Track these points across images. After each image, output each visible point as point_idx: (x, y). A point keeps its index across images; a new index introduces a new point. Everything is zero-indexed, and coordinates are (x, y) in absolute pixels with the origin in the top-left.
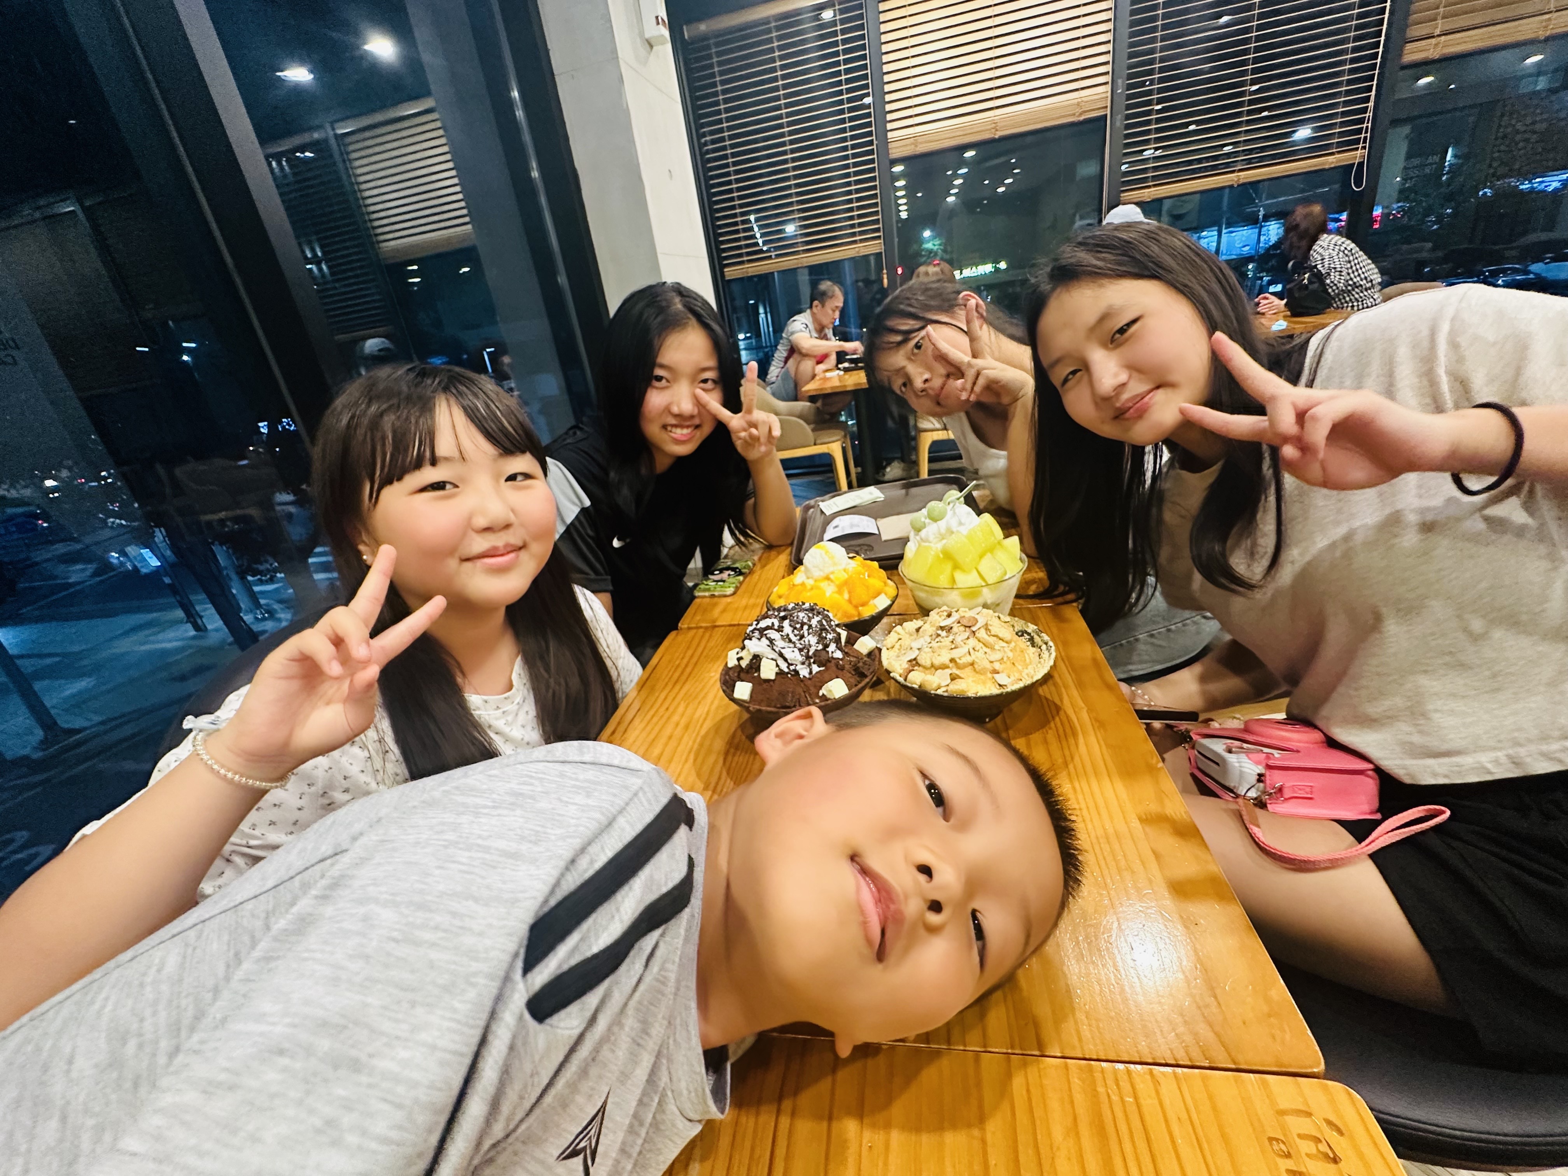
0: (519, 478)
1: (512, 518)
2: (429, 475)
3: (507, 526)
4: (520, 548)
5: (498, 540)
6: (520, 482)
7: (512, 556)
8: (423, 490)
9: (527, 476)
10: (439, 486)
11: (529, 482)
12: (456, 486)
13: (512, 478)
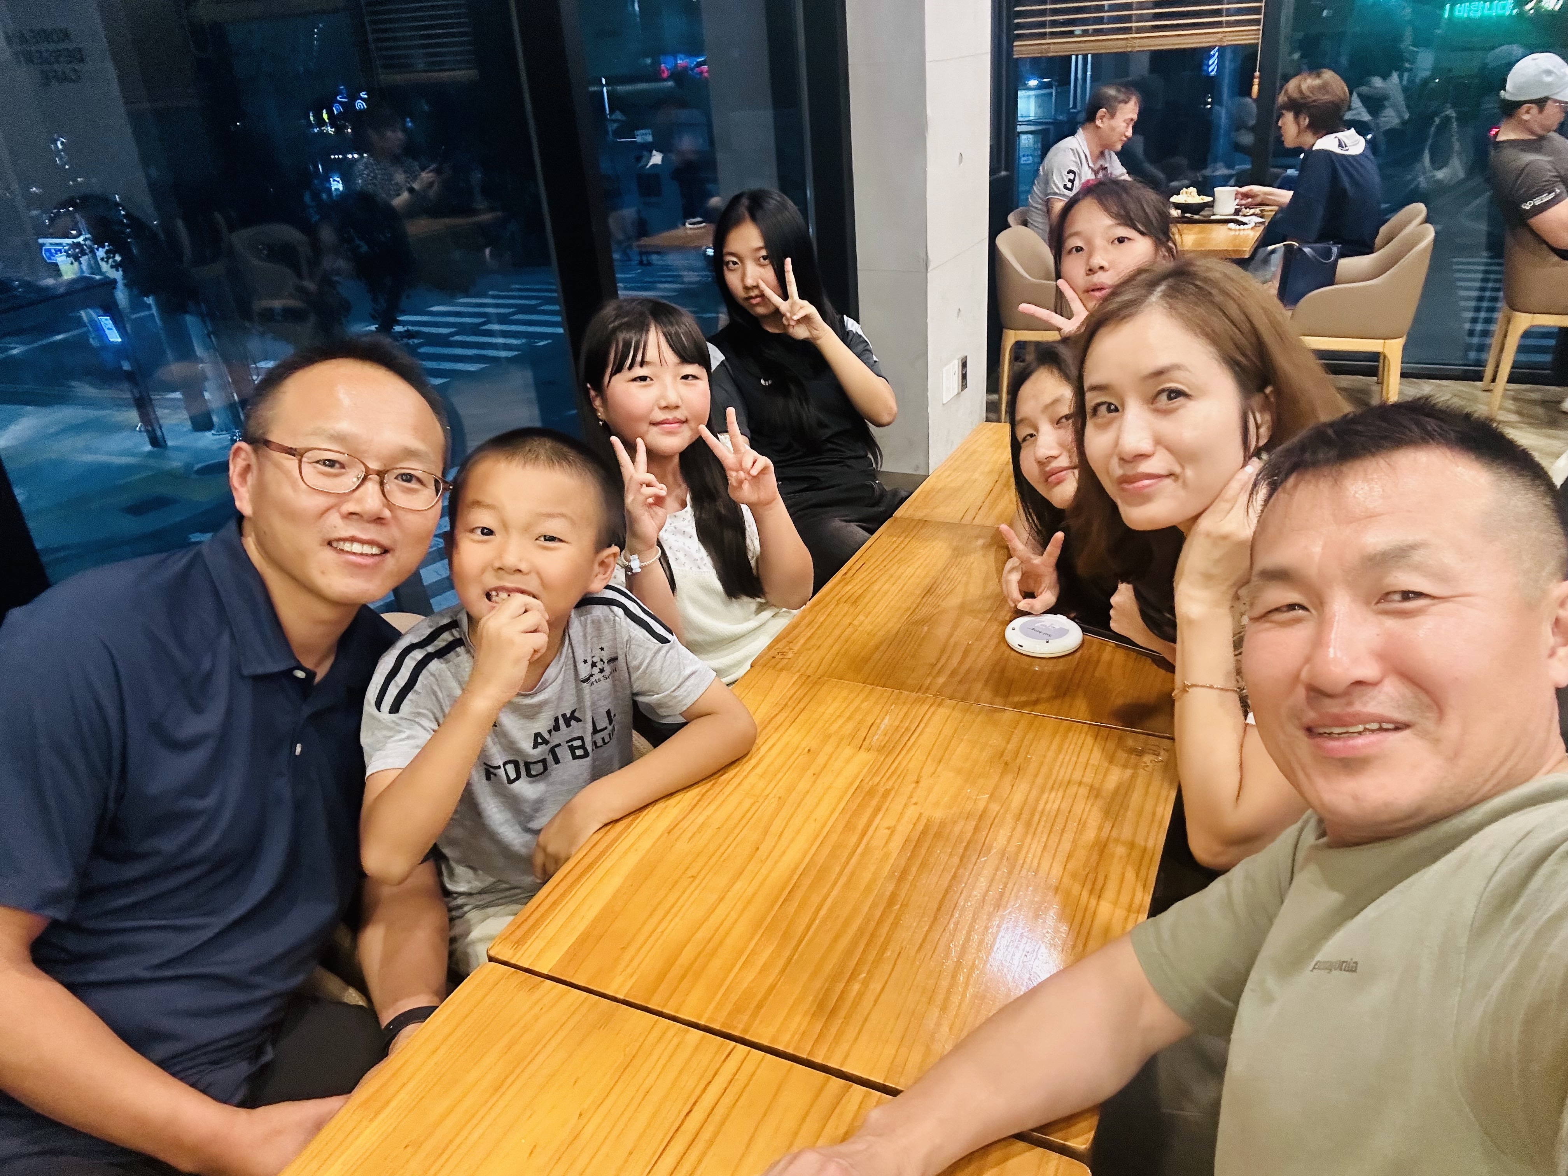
0: (690, 378)
1: (680, 403)
2: (638, 371)
3: (677, 407)
4: (684, 422)
5: (669, 416)
6: (690, 381)
7: (676, 425)
8: (634, 380)
9: (695, 377)
10: (643, 378)
11: (695, 381)
12: (652, 380)
13: (685, 377)
